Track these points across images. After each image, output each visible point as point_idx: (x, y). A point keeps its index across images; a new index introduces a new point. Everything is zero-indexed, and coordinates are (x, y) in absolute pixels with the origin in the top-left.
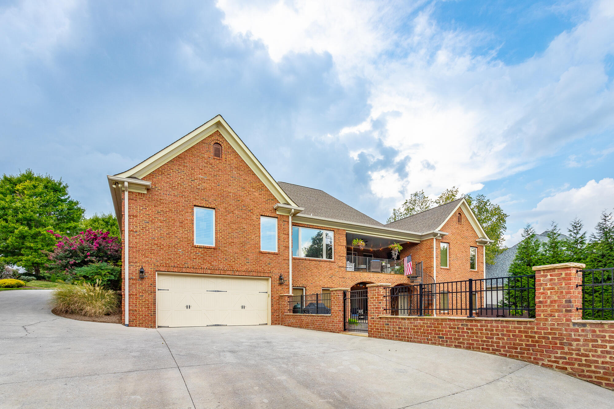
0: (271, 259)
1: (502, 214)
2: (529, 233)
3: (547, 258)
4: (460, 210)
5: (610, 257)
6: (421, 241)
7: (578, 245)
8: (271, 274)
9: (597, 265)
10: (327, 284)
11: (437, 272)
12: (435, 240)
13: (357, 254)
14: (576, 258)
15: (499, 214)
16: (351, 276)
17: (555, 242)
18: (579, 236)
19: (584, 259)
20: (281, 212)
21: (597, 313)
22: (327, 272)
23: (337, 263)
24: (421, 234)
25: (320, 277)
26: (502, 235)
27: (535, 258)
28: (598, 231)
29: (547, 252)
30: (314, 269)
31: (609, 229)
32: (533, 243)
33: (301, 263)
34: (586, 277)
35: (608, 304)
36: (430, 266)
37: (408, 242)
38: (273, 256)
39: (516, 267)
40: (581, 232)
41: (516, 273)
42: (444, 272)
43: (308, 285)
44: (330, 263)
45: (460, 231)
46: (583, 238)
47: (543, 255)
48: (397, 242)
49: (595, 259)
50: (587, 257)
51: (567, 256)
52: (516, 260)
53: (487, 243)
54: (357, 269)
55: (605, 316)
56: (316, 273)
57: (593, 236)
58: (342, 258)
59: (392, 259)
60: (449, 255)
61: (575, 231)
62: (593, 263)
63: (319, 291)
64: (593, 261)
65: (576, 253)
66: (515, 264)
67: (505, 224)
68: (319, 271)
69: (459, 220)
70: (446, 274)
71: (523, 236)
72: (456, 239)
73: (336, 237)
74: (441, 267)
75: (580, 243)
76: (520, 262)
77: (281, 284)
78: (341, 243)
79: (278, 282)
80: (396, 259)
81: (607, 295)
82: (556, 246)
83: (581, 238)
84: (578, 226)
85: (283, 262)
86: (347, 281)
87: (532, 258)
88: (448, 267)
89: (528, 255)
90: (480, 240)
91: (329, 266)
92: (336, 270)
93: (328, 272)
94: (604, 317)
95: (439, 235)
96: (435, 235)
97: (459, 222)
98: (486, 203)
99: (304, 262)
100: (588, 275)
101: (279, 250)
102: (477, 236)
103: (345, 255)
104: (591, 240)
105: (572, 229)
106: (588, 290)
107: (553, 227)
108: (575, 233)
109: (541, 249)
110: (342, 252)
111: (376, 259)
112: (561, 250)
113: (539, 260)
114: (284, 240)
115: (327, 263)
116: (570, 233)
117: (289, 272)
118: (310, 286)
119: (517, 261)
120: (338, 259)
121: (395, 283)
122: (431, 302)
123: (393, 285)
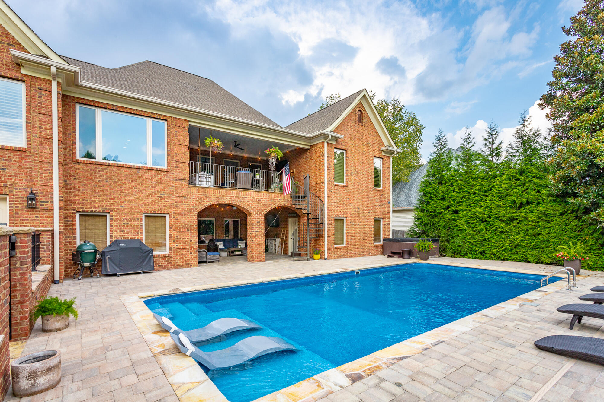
0: (6, 160)
1: (419, 124)
2: (441, 142)
3: (460, 175)
4: (360, 106)
5: (529, 174)
6: (310, 146)
7: (494, 158)
8: (7, 188)
9: (515, 184)
10: (153, 207)
11: (329, 190)
12: (326, 144)
13: (239, 164)
14: (491, 175)
15: (416, 125)
16: (198, 194)
17: (469, 154)
18: (494, 146)
19: (499, 176)
20: (29, 69)
21: (515, 248)
22: (153, 187)
23: (173, 173)
24: (308, 135)
25: (139, 195)
26: (419, 149)
27: (447, 174)
28: (516, 140)
29: (461, 167)
30: (126, 181)
31: (528, 138)
32: (445, 155)
33: (99, 171)
34: (503, 199)
35: (528, 237)
36: (320, 182)
37: (297, 147)
38: (14, 155)
39: (427, 186)
40: (497, 142)
41: (427, 193)
42: (339, 190)
43: (114, 209)
44: (160, 172)
45: (360, 135)
46: (499, 149)
47: (455, 170)
48: (276, 145)
49: (513, 176)
50: (503, 174)
51: (481, 173)
52: (426, 177)
53: (394, 153)
54: (219, 184)
55: (524, 252)
56: (132, 188)
57: (511, 146)
58: (181, 165)
59: (269, 170)
60: (347, 167)
61: (491, 140)
62: (510, 182)
63: (137, 219)
64: (510, 179)
65: (491, 168)
66: (425, 181)
67: (421, 137)
68: (138, 186)
69: (360, 120)
70: (342, 194)
71: (435, 146)
72: (355, 145)
73: (171, 130)
74: (335, 183)
75: (496, 156)
76: (431, 179)
77: (32, 208)
78: (179, 141)
79: (26, 204)
80: (273, 171)
81: (527, 225)
82: (469, 158)
83: (497, 148)
84: (494, 133)
85: (39, 167)
86: (190, 203)
87: (444, 174)
88: (345, 184)
89: (440, 170)
90: (386, 148)
91: (157, 178)
92: (169, 184)
93: (155, 187)
94: (522, 254)
95: (330, 137)
96: (326, 136)
97: (359, 121)
98: (401, 109)
99: (106, 169)
100: (505, 197)
101: (29, 144)
102: (382, 144)
103: (187, 161)
104: (508, 151)
105: (487, 137)
106: (505, 217)
107: (467, 134)
108: (490, 142)
109: (454, 163)
110: (181, 155)
111: (245, 170)
112: (476, 165)
113: (452, 176)
114: (41, 124)
115: (154, 172)
116: (485, 142)
117: (52, 186)
118: (119, 211)
119: (427, 179)
120: (174, 167)
121: (271, 205)
122: (321, 233)
123: (269, 209)
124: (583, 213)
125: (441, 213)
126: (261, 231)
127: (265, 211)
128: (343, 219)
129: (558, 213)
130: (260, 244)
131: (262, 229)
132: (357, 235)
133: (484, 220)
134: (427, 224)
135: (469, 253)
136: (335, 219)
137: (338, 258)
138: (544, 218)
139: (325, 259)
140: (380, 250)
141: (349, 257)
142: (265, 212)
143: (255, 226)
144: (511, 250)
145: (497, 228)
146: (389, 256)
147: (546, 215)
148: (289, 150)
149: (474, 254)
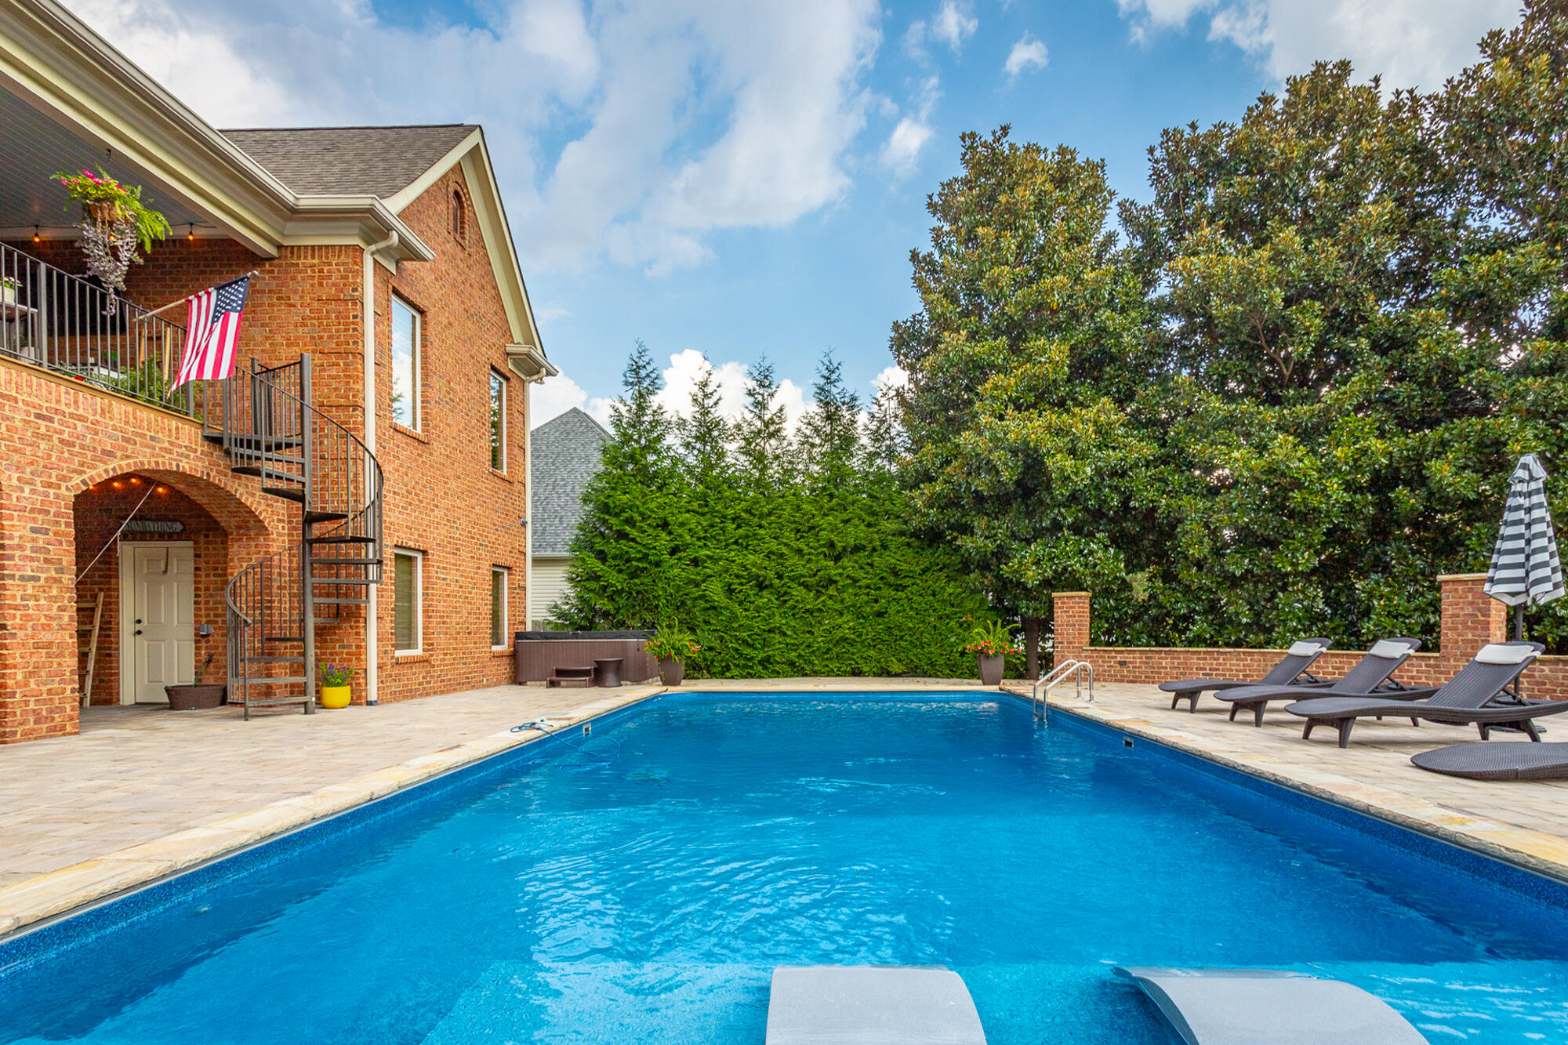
4: (459, 177)
6: (279, 247)
11: (379, 441)
12: (368, 261)
18: (768, 415)
24: (288, 195)
36: (343, 402)
42: (406, 450)
45: (459, 279)
53: (538, 373)
60: (425, 375)
69: (457, 224)
70: (416, 467)
72: (447, 304)
74: (394, 420)
83: (773, 419)
88: (419, 434)
90: (518, 351)
94: (850, 659)
95: (395, 238)
96: (371, 229)
97: (456, 229)
102: (507, 333)
108: (758, 402)
109: (672, 440)
116: (747, 399)
121: (111, 454)
122: (352, 602)
123: (99, 473)
124: (958, 570)
125: (658, 564)
126: (58, 581)
127: (77, 479)
128: (410, 559)
129: (918, 569)
130: (50, 645)
131: (60, 570)
132: (455, 618)
133: (767, 583)
134: (620, 592)
135: (735, 665)
136: (396, 555)
137: (405, 697)
138: (891, 579)
139: (370, 703)
140: (504, 667)
141: (435, 693)
142: (77, 483)
143: (20, 547)
144: (828, 650)
145: (797, 601)
146: (553, 684)
147: (896, 574)
148: (200, 232)
149: (745, 667)
